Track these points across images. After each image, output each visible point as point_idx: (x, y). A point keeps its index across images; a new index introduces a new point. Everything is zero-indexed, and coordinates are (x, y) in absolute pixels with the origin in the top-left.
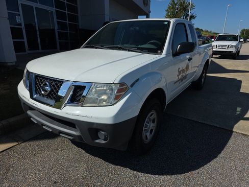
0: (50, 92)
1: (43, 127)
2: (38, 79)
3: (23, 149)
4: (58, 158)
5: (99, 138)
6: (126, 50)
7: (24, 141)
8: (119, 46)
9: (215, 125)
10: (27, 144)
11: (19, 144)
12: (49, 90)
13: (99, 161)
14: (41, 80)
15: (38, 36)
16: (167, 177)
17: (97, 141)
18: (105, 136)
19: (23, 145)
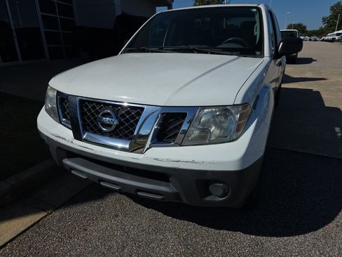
0: (117, 127)
1: (102, 183)
2: (87, 107)
3: (59, 221)
4: (124, 229)
5: (210, 194)
6: (206, 53)
7: (56, 208)
8: (191, 47)
9: (321, 154)
10: (63, 212)
11: (48, 214)
12: (116, 122)
13: (192, 226)
14: (94, 108)
15: (16, 39)
16: (301, 238)
17: (208, 198)
18: (224, 190)
19: (57, 214)
